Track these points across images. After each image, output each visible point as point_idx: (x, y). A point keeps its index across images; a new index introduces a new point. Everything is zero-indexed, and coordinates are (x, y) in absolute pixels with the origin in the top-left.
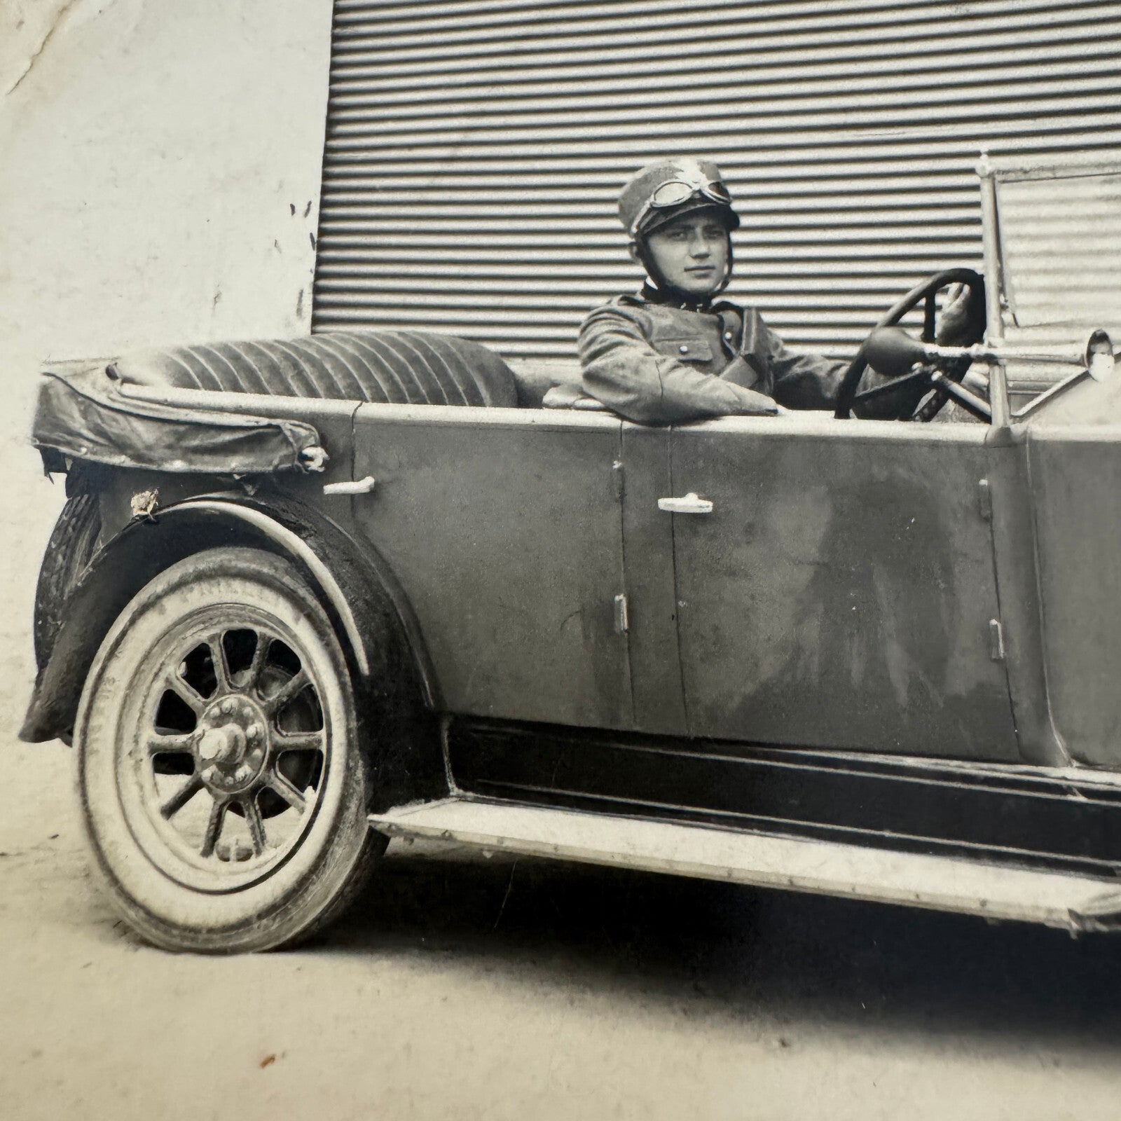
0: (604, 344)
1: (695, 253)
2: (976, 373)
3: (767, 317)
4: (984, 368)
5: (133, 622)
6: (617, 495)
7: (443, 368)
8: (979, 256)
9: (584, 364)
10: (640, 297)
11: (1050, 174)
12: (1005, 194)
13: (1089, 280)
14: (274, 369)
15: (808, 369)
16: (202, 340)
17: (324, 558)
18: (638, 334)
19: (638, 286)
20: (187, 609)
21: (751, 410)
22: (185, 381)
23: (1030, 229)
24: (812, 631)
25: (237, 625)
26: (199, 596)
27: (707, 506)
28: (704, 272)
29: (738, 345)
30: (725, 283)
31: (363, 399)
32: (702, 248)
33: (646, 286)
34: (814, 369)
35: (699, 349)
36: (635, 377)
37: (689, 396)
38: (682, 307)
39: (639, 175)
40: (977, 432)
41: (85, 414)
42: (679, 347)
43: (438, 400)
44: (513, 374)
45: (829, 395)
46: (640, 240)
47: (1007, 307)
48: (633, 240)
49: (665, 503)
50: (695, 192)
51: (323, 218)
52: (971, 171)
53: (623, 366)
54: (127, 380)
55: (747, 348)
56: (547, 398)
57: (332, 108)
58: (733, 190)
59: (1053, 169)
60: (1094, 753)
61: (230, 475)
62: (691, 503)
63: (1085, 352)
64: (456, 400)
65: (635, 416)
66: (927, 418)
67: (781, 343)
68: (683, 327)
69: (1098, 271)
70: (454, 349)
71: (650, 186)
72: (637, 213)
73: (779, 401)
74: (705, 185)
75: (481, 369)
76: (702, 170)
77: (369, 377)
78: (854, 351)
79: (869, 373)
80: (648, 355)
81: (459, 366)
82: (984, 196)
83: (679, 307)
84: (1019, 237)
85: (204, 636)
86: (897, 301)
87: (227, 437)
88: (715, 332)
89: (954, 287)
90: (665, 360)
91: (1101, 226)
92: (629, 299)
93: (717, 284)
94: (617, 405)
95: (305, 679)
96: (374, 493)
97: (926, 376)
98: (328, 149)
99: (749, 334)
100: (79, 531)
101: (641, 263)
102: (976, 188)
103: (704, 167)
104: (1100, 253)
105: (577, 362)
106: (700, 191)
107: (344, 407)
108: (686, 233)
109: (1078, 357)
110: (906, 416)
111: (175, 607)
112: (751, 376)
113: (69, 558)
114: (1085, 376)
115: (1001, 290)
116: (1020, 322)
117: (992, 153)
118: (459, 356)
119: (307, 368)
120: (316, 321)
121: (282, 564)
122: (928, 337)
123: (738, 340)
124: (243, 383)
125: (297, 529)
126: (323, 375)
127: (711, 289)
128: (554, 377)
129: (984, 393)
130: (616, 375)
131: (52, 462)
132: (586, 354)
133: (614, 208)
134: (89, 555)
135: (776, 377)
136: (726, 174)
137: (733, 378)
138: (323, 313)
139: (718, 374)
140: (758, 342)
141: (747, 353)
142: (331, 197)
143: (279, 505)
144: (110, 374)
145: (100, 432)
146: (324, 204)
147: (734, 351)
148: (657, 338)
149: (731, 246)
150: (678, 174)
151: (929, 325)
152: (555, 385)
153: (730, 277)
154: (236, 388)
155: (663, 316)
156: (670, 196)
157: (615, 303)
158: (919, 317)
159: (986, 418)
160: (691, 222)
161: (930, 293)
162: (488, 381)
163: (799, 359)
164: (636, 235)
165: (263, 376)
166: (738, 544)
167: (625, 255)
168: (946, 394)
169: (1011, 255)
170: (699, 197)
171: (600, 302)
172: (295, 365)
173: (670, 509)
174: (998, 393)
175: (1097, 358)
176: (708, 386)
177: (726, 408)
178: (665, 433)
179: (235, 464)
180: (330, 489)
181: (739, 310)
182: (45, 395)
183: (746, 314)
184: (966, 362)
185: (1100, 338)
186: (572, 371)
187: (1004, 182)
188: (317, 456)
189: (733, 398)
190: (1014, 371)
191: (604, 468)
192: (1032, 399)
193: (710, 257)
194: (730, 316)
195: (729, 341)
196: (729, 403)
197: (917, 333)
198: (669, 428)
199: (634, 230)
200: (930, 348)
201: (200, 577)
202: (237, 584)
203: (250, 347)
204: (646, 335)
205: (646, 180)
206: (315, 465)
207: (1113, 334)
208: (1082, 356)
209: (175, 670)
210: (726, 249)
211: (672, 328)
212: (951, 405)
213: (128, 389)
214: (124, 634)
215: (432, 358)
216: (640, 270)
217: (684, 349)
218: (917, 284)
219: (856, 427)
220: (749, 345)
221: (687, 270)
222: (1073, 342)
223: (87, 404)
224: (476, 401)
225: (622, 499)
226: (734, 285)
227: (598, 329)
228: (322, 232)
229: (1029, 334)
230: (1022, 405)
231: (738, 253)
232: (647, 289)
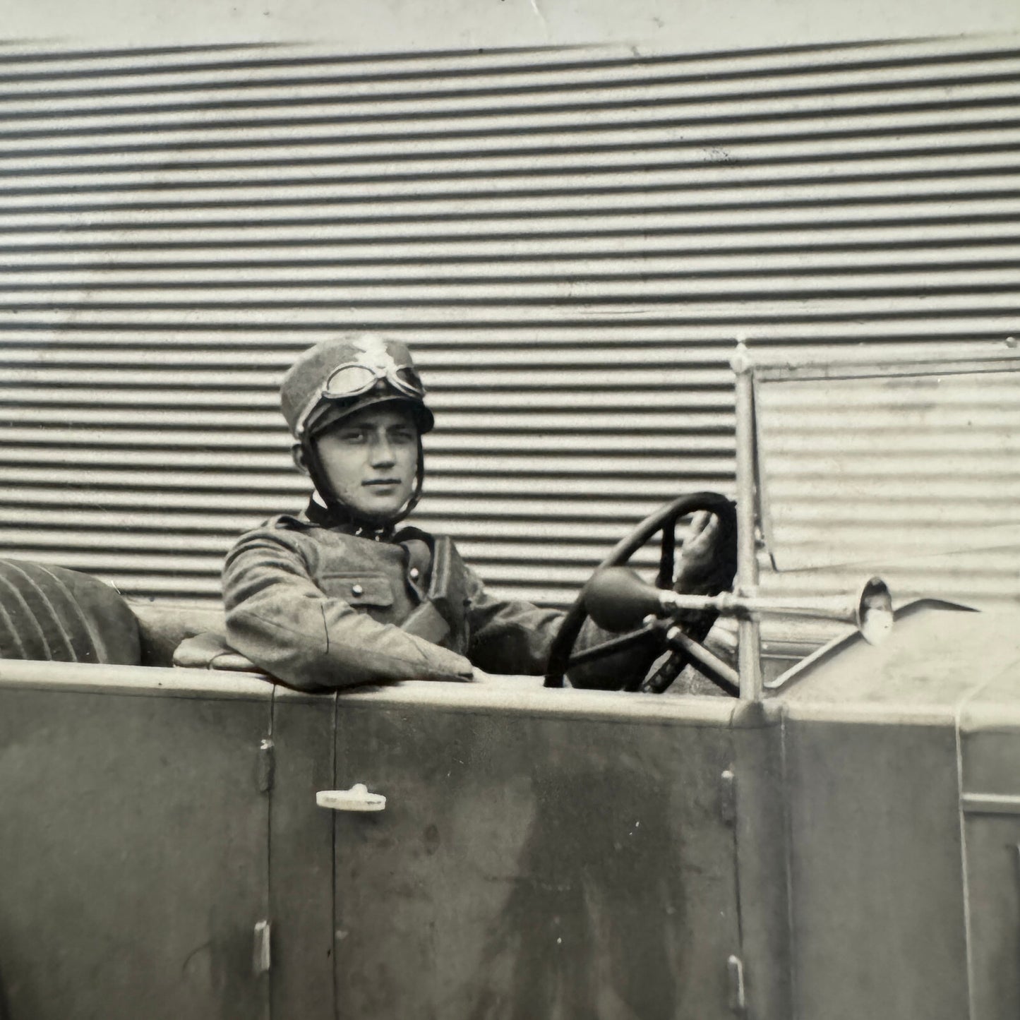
0: (256, 581)
1: (376, 461)
2: (722, 630)
3: (464, 550)
4: (732, 624)
6: (264, 786)
7: (45, 609)
8: (730, 477)
9: (229, 607)
10: (304, 519)
11: (820, 373)
12: (767, 397)
13: (863, 512)
15: (514, 619)
18: (301, 569)
19: (302, 504)
21: (440, 672)
23: (794, 443)
24: (504, 972)
27: (378, 802)
28: (385, 486)
29: (426, 586)
30: (413, 503)
32: (385, 455)
33: (312, 503)
34: (523, 621)
35: (376, 591)
36: (293, 626)
37: (362, 653)
38: (358, 533)
39: (307, 355)
40: (720, 709)
42: (352, 585)
43: (37, 653)
44: (137, 620)
45: (538, 655)
46: (307, 442)
47: (764, 545)
48: (298, 442)
49: (326, 798)
50: (379, 380)
52: (724, 365)
53: (278, 611)
55: (437, 590)
56: (178, 654)
58: (427, 379)
59: (825, 366)
62: (359, 798)
63: (857, 607)
64: (62, 655)
65: (290, 678)
66: (659, 689)
67: (481, 584)
68: (356, 560)
69: (878, 501)
70: (60, 584)
71: (322, 371)
72: (304, 406)
73: (475, 663)
74: (391, 370)
75: (97, 613)
76: (389, 351)
78: (571, 597)
79: (590, 627)
80: (312, 596)
81: (66, 607)
82: (739, 398)
83: (352, 532)
84: (782, 454)
86: (627, 533)
88: (397, 568)
89: (698, 516)
90: (332, 604)
91: (882, 443)
92: (289, 521)
93: (401, 506)
94: (269, 663)
97: (660, 632)
99: (440, 571)
101: (308, 473)
102: (729, 387)
103: (390, 347)
104: (880, 478)
105: (220, 605)
106: (385, 379)
108: (365, 435)
109: (849, 613)
110: (634, 686)
112: (443, 628)
114: (857, 637)
115: (757, 522)
116: (778, 566)
117: (752, 343)
118: (68, 594)
122: (664, 581)
123: (426, 579)
127: (395, 510)
128: (190, 625)
129: (731, 657)
130: (270, 623)
132: (233, 592)
133: (275, 399)
135: (473, 631)
136: (419, 358)
137: (418, 630)
139: (399, 623)
140: (452, 584)
141: (437, 596)
147: (420, 593)
148: (324, 574)
149: (421, 453)
150: (359, 356)
151: (666, 566)
152: (190, 635)
153: (417, 495)
155: (332, 545)
156: (348, 384)
157: (272, 526)
158: (652, 554)
159: (732, 690)
160: (371, 420)
161: (668, 523)
162: (103, 626)
163: (504, 605)
164: (302, 436)
166: (416, 854)
167: (287, 461)
168: (684, 658)
169: (771, 477)
170: (383, 387)
171: (252, 524)
173: (330, 805)
174: (748, 658)
175: (872, 614)
176: (385, 639)
177: (408, 670)
178: (330, 702)
181: (429, 539)
183: (437, 543)
184: (711, 614)
185: (876, 589)
186: (213, 616)
187: (765, 381)
189: (417, 656)
190: (769, 628)
191: (251, 749)
192: (788, 667)
193: (395, 468)
194: (417, 547)
195: (415, 580)
196: (413, 664)
197: (650, 576)
198: (334, 696)
199: (300, 428)
200: (667, 596)
204: (310, 569)
205: (317, 362)
207: (892, 584)
208: (854, 613)
210: (415, 457)
211: (343, 560)
212: (689, 671)
215: (31, 596)
216: (305, 482)
217: (358, 589)
218: (653, 512)
219: (571, 699)
220: (440, 587)
221: (365, 484)
222: (844, 593)
224: (86, 655)
225: (269, 792)
226: (424, 506)
227: (251, 560)
229: (791, 582)
230: (778, 673)
231: (430, 463)
232: (313, 505)
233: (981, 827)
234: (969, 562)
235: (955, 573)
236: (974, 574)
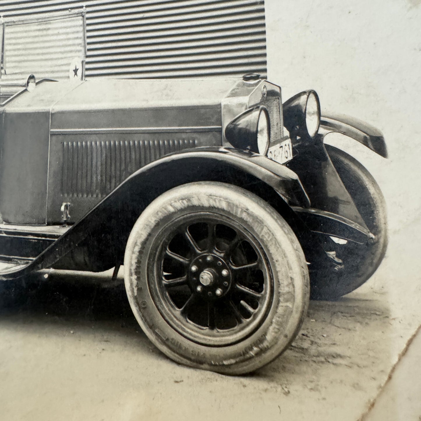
11: (21, 23)
12: (7, 30)
13: (31, 58)
23: (14, 41)
47: (3, 68)
59: (23, 21)
60: (10, 219)
69: (34, 55)
84: (10, 44)
91: (36, 40)
104: (36, 48)
109: (24, 84)
114: (26, 90)
115: (2, 62)
116: (7, 73)
117: (5, 16)
169: (7, 50)
175: (30, 84)
185: (32, 77)
187: (7, 26)
190: (3, 89)
192: (7, 99)
207: (36, 76)
208: (25, 84)
222: (23, 79)
229: (9, 77)
230: (3, 101)
233: (54, 138)
234: (56, 69)
235: (53, 72)
236: (58, 72)
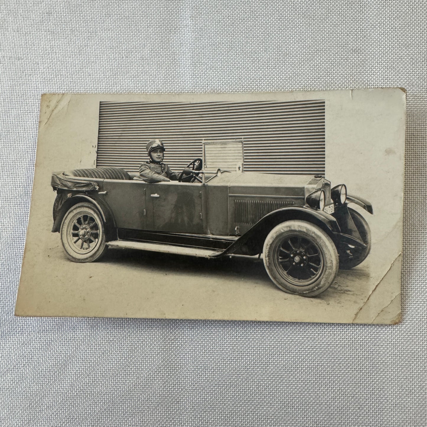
0: (143, 170)
2: (200, 175)
3: (169, 166)
4: (201, 174)
5: (68, 214)
7: (117, 173)
8: (202, 156)
9: (140, 173)
12: (206, 146)
13: (218, 160)
14: (90, 174)
15: (175, 174)
16: (78, 169)
17: (99, 204)
19: (149, 160)
20: (77, 212)
21: (166, 181)
22: (76, 175)
23: (209, 152)
24: (173, 215)
25: (85, 214)
26: (79, 210)
27: (158, 196)
28: (159, 158)
31: (105, 179)
32: (159, 154)
36: (148, 175)
37: (156, 178)
38: (156, 164)
40: (200, 184)
41: (59, 181)
43: (116, 179)
44: (129, 175)
45: (178, 178)
47: (205, 165)
48: (148, 153)
49: (152, 195)
51: (98, 148)
52: (201, 143)
53: (146, 173)
54: (66, 175)
56: (134, 178)
57: (99, 129)
58: (164, 145)
59: (213, 143)
60: (214, 232)
61: (83, 191)
62: (156, 195)
64: (120, 179)
65: (148, 181)
66: (192, 182)
67: (171, 170)
68: (156, 167)
69: (220, 159)
70: (119, 170)
72: (149, 148)
73: (170, 179)
74: (160, 143)
75: (124, 174)
77: (105, 175)
78: (182, 171)
79: (184, 175)
80: (150, 172)
81: (120, 173)
82: (203, 147)
84: (208, 154)
85: (80, 216)
86: (189, 163)
87: (82, 185)
89: (198, 161)
90: (153, 172)
91: (220, 152)
92: (147, 162)
94: (145, 180)
95: (96, 223)
96: (107, 193)
97: (193, 175)
98: (99, 136)
99: (166, 168)
100: (59, 200)
101: (149, 156)
102: (202, 145)
103: (160, 141)
104: (220, 156)
107: (102, 180)
108: (157, 152)
109: (216, 173)
110: (189, 182)
111: (75, 212)
112: (166, 175)
113: (58, 204)
114: (216, 176)
115: (205, 162)
116: (207, 167)
117: (204, 140)
119: (95, 173)
120: (97, 166)
121: (92, 205)
122: (193, 169)
123: (164, 169)
124: (85, 176)
125: (94, 199)
126: (98, 174)
127: (160, 161)
129: (201, 178)
130: (145, 175)
131: (55, 189)
132: (140, 171)
133: (145, 147)
134: (61, 203)
135: (170, 175)
136: (163, 142)
137: (163, 176)
138: (98, 164)
139: (161, 175)
140: (167, 170)
142: (99, 145)
143: (91, 196)
144: (63, 174)
145: (62, 184)
146: (98, 146)
147: (163, 171)
148: (152, 169)
150: (156, 142)
151: (193, 167)
152: (135, 176)
153: (163, 159)
154: (84, 177)
155: (152, 165)
156: (154, 145)
157: (145, 163)
158: (192, 166)
159: (201, 182)
160: (157, 150)
161: (194, 162)
162: (125, 176)
163: (174, 172)
165: (89, 175)
166: (163, 202)
167: (147, 155)
168: (195, 178)
169: (206, 156)
170: (159, 146)
171: (143, 163)
172: (94, 173)
174: (203, 178)
175: (218, 173)
176: (159, 177)
179: (84, 189)
180: (99, 193)
181: (165, 164)
182: (53, 177)
184: (199, 173)
185: (219, 170)
186: (138, 174)
187: (206, 144)
188: (97, 188)
189: (163, 179)
190: (206, 175)
191: (143, 190)
193: (160, 156)
194: (163, 165)
197: (191, 169)
199: (148, 151)
200: (194, 171)
201: (79, 207)
202: (85, 208)
203: (86, 170)
204: (150, 168)
205: (150, 143)
206: (97, 189)
207: (221, 169)
209: (75, 221)
210: (163, 154)
211: (154, 167)
212: (196, 180)
213: (66, 177)
214: (67, 216)
215: (115, 171)
216: (149, 158)
217: (156, 171)
218: (192, 161)
219: (182, 183)
220: (166, 170)
221: (157, 158)
222: (215, 170)
223: (60, 179)
224: (123, 179)
225: (145, 195)
226: (164, 160)
227: (142, 167)
228: (98, 151)
229: (209, 169)
230: (207, 180)
231: (165, 155)
232: (150, 161)
233: (230, 198)
234: (230, 166)
235: (228, 168)
236: (231, 168)
